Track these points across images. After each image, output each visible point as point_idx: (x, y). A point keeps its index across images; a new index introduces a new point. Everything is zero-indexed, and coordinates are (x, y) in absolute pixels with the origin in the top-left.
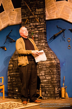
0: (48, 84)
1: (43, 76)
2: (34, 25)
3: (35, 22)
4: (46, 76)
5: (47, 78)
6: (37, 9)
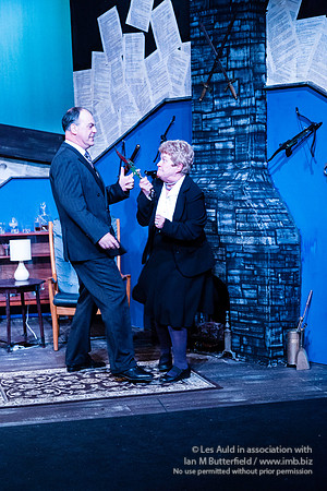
1: (238, 284)
2: (225, 106)
4: (244, 286)
5: (247, 294)
6: (232, 51)
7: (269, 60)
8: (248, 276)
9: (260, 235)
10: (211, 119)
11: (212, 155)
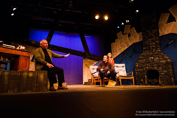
0: (165, 75)
1: (161, 70)
3: (152, 38)
5: (164, 72)
6: (153, 30)
8: (164, 68)
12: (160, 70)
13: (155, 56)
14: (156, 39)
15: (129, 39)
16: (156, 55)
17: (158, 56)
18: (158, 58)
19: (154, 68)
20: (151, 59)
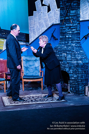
0: (75, 81)
2: (69, 26)
3: (69, 23)
5: (74, 76)
6: (71, 11)
7: (81, 13)
8: (75, 71)
9: (78, 61)
10: (65, 29)
11: (65, 39)
12: (71, 73)
13: (67, 52)
14: (73, 26)
15: (49, 15)
16: (69, 51)
17: (70, 53)
18: (71, 56)
19: (65, 69)
20: (64, 55)
